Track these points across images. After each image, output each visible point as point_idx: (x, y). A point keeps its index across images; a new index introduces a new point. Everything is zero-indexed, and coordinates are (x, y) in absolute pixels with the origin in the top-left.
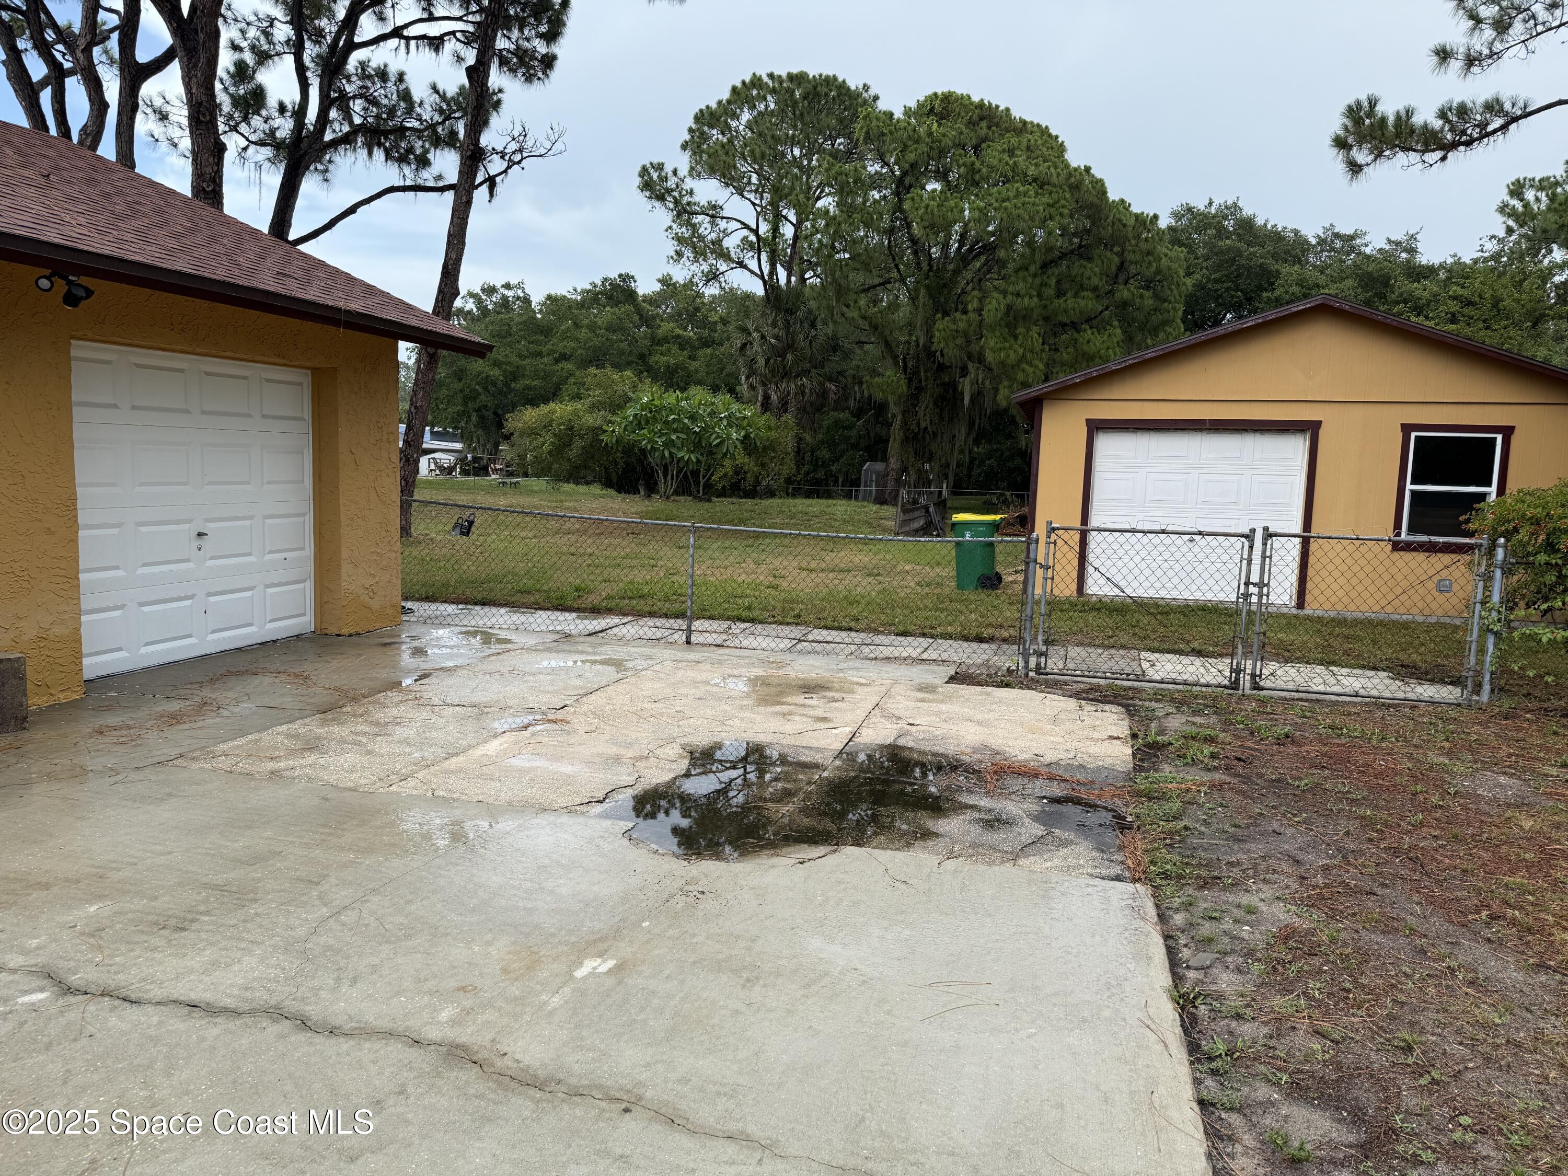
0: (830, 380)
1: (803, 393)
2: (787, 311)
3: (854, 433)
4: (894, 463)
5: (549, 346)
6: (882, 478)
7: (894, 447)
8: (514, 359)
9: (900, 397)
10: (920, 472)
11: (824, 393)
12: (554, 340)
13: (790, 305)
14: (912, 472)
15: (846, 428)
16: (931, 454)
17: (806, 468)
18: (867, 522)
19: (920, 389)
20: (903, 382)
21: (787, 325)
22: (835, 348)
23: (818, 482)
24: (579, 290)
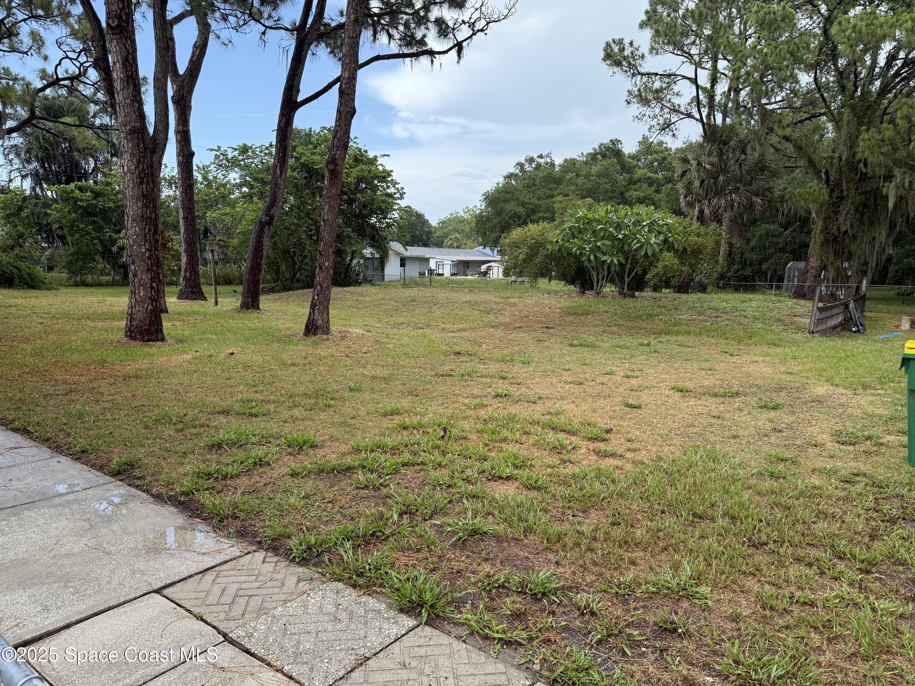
0: (757, 195)
1: (732, 207)
2: (721, 142)
3: (781, 240)
4: (814, 262)
5: (558, 191)
6: (804, 273)
7: (814, 249)
8: (534, 200)
9: (821, 206)
10: (838, 270)
11: (751, 206)
12: (562, 187)
13: (724, 138)
14: (831, 269)
15: (774, 236)
16: (850, 254)
17: (736, 267)
18: (779, 320)
19: (842, 198)
20: (825, 192)
21: (721, 154)
22: (762, 169)
23: (745, 279)
24: (585, 154)
